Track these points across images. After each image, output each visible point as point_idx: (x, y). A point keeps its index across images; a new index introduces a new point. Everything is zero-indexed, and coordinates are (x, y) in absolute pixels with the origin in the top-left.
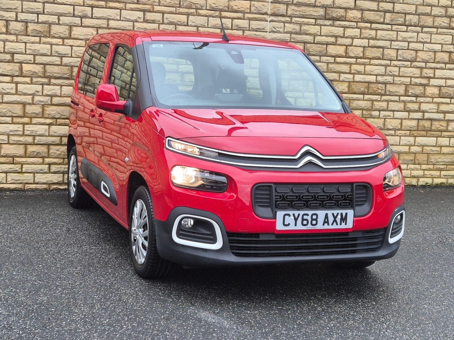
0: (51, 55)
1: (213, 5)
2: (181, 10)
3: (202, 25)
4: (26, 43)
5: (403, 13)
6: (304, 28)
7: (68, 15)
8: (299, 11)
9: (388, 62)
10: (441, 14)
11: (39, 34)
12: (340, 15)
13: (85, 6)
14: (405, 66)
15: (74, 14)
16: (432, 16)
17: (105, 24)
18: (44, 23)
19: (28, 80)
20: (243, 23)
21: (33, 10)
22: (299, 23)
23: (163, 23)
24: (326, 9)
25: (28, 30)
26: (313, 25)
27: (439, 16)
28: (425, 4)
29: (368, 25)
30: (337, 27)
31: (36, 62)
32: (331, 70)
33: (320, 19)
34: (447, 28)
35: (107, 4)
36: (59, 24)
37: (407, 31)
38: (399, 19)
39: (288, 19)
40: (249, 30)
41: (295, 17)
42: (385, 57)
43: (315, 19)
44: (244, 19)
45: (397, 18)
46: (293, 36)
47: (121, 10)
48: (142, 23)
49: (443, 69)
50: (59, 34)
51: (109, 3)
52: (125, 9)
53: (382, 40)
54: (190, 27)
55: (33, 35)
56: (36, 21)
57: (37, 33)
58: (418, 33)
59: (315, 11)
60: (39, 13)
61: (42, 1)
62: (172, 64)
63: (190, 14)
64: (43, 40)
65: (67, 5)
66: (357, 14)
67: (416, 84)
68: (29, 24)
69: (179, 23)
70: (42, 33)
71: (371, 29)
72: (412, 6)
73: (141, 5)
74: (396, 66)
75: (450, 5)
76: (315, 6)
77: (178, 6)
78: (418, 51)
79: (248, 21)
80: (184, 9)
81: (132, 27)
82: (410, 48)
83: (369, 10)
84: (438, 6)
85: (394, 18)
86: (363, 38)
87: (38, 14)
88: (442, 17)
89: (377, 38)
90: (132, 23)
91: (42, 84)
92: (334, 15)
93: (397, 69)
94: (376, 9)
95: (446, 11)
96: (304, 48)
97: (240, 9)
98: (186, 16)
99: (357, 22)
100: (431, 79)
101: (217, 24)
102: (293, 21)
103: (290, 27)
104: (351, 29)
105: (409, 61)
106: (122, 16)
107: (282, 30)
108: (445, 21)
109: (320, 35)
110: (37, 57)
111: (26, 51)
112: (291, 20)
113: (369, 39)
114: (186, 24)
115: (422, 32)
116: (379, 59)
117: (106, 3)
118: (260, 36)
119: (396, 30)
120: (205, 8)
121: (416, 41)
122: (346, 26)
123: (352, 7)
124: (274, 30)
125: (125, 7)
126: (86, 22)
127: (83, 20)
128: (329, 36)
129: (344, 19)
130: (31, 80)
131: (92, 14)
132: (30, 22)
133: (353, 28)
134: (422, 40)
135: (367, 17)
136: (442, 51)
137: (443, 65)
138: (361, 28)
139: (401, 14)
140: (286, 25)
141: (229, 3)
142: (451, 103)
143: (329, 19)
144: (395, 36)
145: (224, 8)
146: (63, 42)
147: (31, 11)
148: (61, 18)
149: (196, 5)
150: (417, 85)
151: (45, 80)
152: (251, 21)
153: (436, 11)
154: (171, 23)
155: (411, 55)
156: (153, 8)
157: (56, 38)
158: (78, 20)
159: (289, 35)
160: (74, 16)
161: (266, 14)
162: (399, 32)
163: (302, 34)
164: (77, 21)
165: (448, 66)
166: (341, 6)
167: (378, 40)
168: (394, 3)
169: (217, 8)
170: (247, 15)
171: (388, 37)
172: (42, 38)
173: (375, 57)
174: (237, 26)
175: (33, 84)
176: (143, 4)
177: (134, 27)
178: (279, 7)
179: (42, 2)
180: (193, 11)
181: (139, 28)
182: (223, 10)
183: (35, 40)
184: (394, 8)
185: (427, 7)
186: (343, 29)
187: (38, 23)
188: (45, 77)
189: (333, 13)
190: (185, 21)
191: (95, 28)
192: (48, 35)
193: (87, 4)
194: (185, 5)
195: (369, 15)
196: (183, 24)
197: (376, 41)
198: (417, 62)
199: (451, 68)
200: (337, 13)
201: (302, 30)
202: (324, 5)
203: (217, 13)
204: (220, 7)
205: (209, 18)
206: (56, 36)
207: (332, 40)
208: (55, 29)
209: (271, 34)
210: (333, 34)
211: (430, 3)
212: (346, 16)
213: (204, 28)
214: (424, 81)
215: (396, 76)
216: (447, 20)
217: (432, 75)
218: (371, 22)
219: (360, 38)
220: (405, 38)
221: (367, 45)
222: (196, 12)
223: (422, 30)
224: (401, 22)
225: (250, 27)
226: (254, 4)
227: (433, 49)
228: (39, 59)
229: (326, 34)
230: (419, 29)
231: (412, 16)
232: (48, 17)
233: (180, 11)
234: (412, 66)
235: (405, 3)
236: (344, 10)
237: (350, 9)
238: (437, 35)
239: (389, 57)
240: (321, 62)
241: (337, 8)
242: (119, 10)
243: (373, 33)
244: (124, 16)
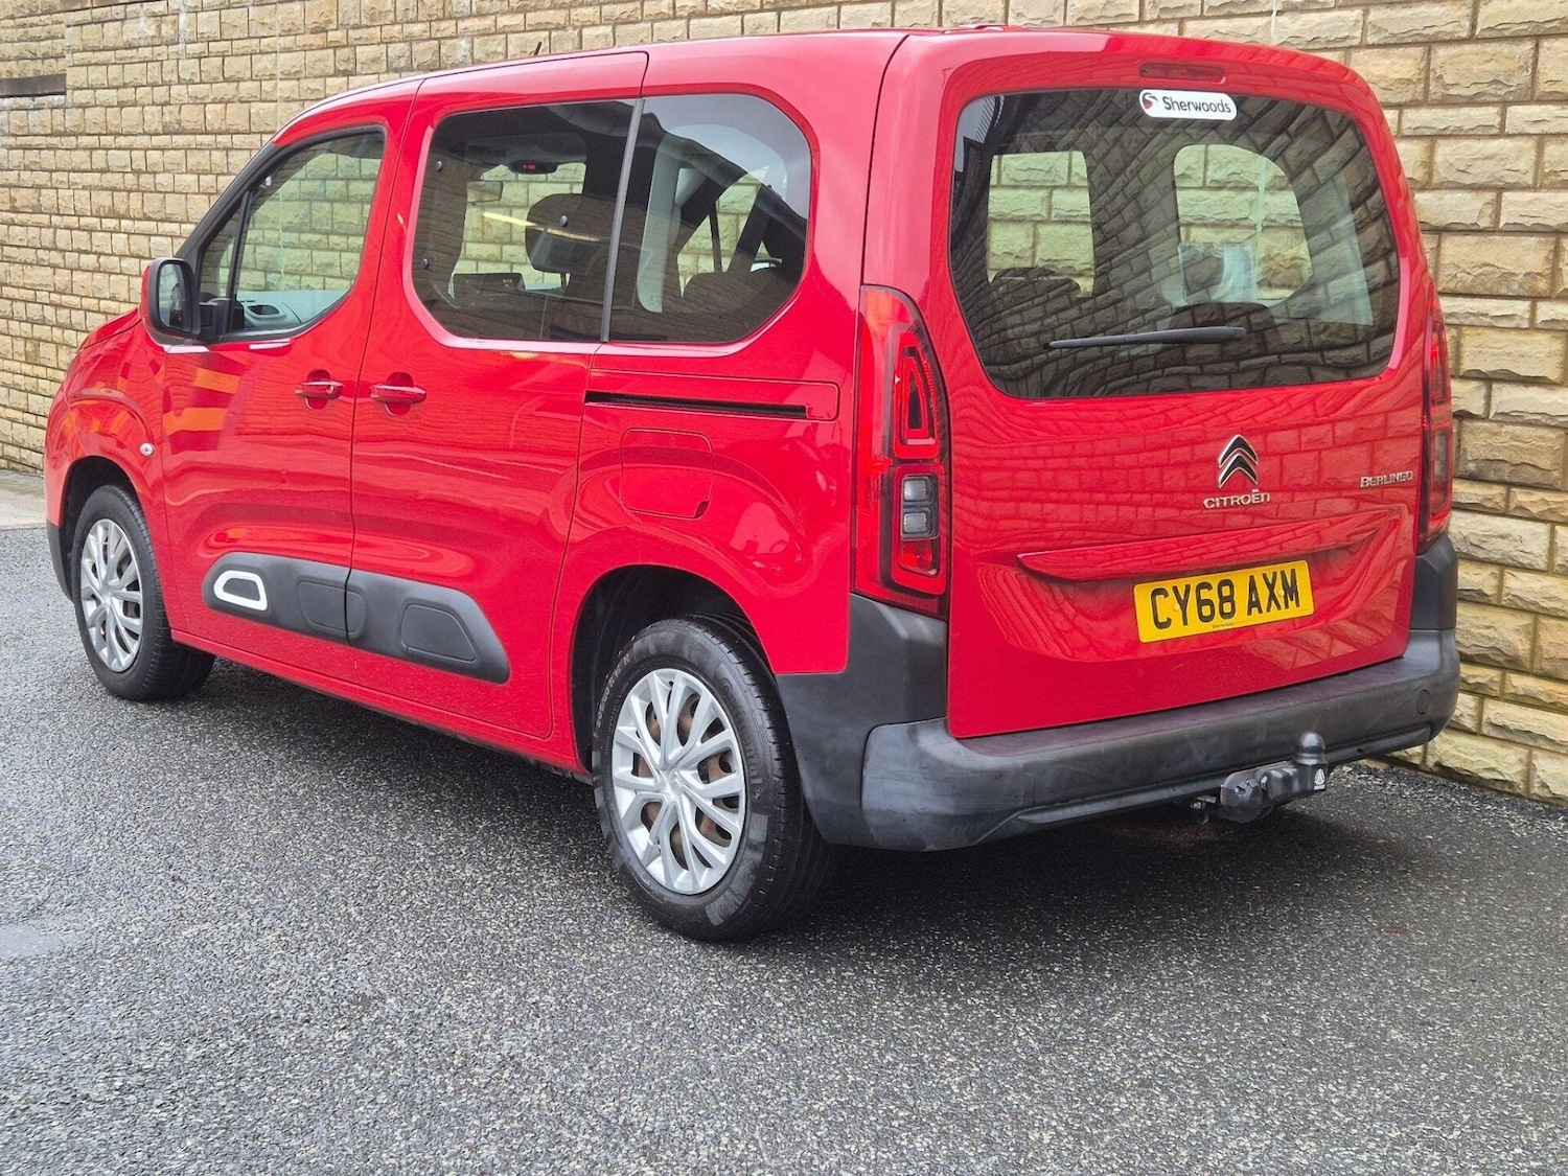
32: (1555, 173)
96: (1428, 69)
240: (1509, 136)
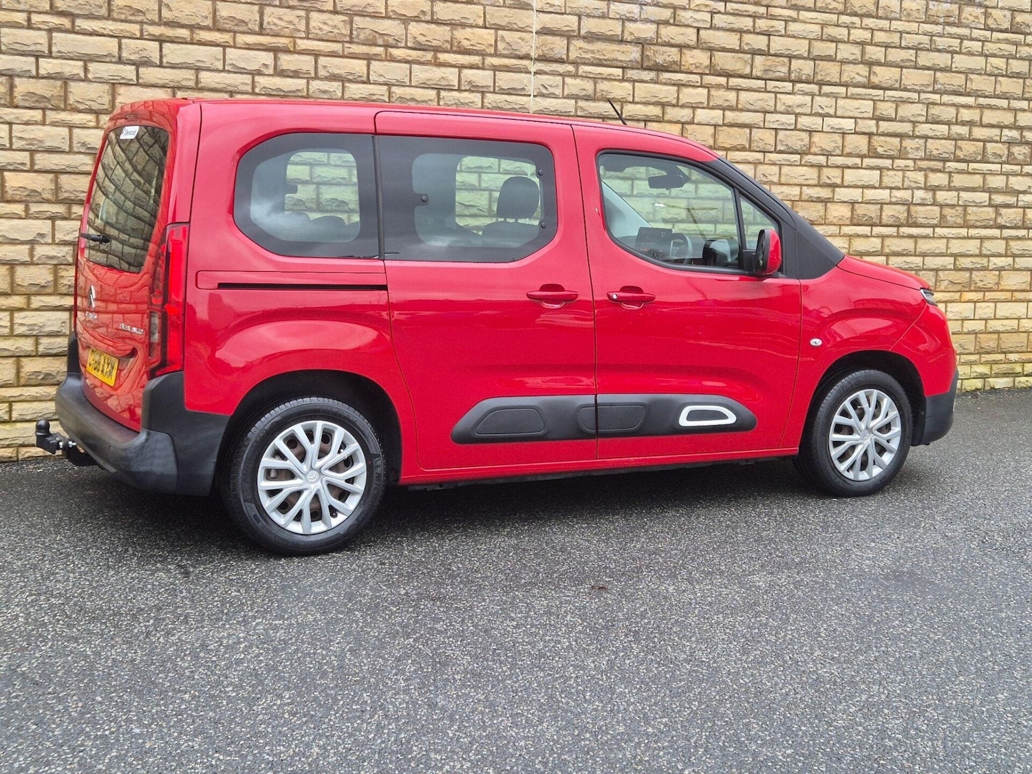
0: (71, 152)
1: (421, 39)
2: (356, 49)
3: (398, 81)
4: (10, 124)
5: (786, 56)
6: (602, 86)
7: (108, 59)
8: (593, 52)
9: (760, 156)
10: (854, 57)
11: (40, 103)
12: (669, 59)
13: (146, 39)
14: (789, 163)
15: (120, 57)
16: (838, 62)
17: (190, 79)
18: (52, 78)
19: (18, 208)
20: (482, 77)
21: (26, 48)
22: (591, 76)
23: (316, 77)
24: (643, 47)
25: (15, 94)
26: (619, 81)
27: (850, 63)
28: (824, 37)
29: (723, 80)
30: (665, 84)
31: (36, 167)
33: (633, 68)
34: (864, 87)
35: (194, 35)
36: (86, 80)
37: (792, 93)
38: (779, 68)
39: (571, 68)
40: (494, 92)
41: (585, 64)
42: (754, 146)
43: (623, 68)
44: (483, 69)
45: (776, 66)
46: (581, 103)
47: (224, 47)
48: (271, 78)
49: (858, 168)
50: (88, 103)
51: (197, 31)
52: (235, 47)
53: (749, 111)
54: (372, 86)
55: (27, 105)
56: (34, 73)
57: (37, 101)
58: (813, 95)
59: (623, 52)
60: (39, 54)
61: (47, 28)
62: (336, 166)
63: (374, 57)
64: (52, 116)
65: (103, 35)
66: (701, 58)
67: (811, 200)
68: (17, 81)
69: (351, 77)
70: (48, 100)
71: (728, 88)
72: (802, 41)
73: (269, 38)
74: (774, 164)
75: (869, 41)
76: (622, 41)
77: (348, 39)
78: (814, 133)
79: (492, 72)
80: (360, 46)
81: (251, 86)
82: (799, 127)
83: (724, 50)
84: (848, 42)
85: (770, 66)
86: (713, 108)
87: (37, 57)
88: (855, 64)
89: (740, 106)
90: (250, 76)
91: (53, 218)
92: (660, 60)
93: (776, 169)
94: (738, 48)
95: (863, 53)
97: (475, 48)
98: (365, 62)
99: (701, 74)
100: (837, 189)
101: (430, 80)
102: (580, 72)
103: (574, 85)
104: (690, 90)
105: (797, 153)
106: (228, 62)
107: (558, 92)
108: (861, 73)
109: (633, 102)
110: (38, 156)
111: (11, 143)
112: (577, 69)
113: (724, 109)
114: (364, 79)
115: (820, 95)
116: (743, 149)
117: (192, 32)
118: (516, 104)
119: (773, 90)
120: (403, 45)
121: (808, 111)
122: (681, 82)
123: (692, 43)
124: (544, 91)
125: (234, 41)
126: (148, 74)
127: (142, 70)
128: (650, 104)
129: (677, 68)
130: (27, 209)
131: (161, 57)
132: (19, 76)
133: (694, 86)
134: (821, 111)
135: (720, 64)
136: (856, 133)
137: (858, 161)
138: (708, 87)
139: (782, 59)
140: (568, 80)
141: (452, 33)
142: (872, 236)
143: (649, 69)
144: (772, 103)
145: (443, 44)
146: (98, 121)
147: (22, 49)
148: (92, 67)
149: (386, 38)
150: (813, 201)
151: (60, 209)
152: (497, 73)
153: (846, 51)
154: (333, 78)
155: (802, 140)
156: (295, 43)
157: (80, 111)
158: (130, 71)
159: (573, 101)
160: (120, 61)
161: (527, 57)
162: (778, 95)
163: (599, 100)
164: (128, 72)
165: (867, 161)
166: (673, 42)
167: (742, 110)
168: (769, 35)
169: (429, 44)
170: (491, 61)
171: (759, 105)
172: (48, 113)
173: (735, 147)
174: (470, 82)
175: (30, 218)
176: (273, 36)
177: (253, 87)
178: (552, 44)
179: (44, 30)
180: (380, 50)
181: (265, 88)
182: (440, 49)
183: (32, 117)
184: (768, 46)
185: (829, 44)
186: (676, 88)
187: (38, 77)
188: (59, 201)
189: (657, 56)
190: (363, 73)
191: (169, 90)
192: (62, 106)
193: (149, 34)
194: (362, 37)
195: (725, 61)
196: (359, 79)
197: (737, 113)
198: (811, 154)
199: (872, 165)
200: (665, 56)
201: (598, 90)
202: (639, 39)
203: (429, 56)
204: (435, 43)
205: (413, 66)
206: (81, 107)
207: (656, 111)
208: (78, 91)
209: (538, 99)
210: (656, 99)
211: (834, 35)
212: (681, 62)
213: (402, 88)
214: (825, 193)
215: (775, 184)
216: (863, 70)
217: (838, 181)
218: (728, 75)
219: (708, 107)
220: (789, 106)
221: (721, 123)
222: (386, 52)
223: (820, 91)
224: (782, 75)
225: (497, 84)
226: (503, 37)
227: (840, 129)
228: (43, 160)
229: (643, 100)
230: (814, 88)
231: (801, 61)
232: (62, 64)
233: (351, 51)
234: (803, 163)
235: (789, 36)
236: (677, 49)
237: (688, 47)
238: (847, 100)
239: (761, 146)
241: (664, 46)
242: (221, 49)
243: (732, 96)
244: (231, 62)
